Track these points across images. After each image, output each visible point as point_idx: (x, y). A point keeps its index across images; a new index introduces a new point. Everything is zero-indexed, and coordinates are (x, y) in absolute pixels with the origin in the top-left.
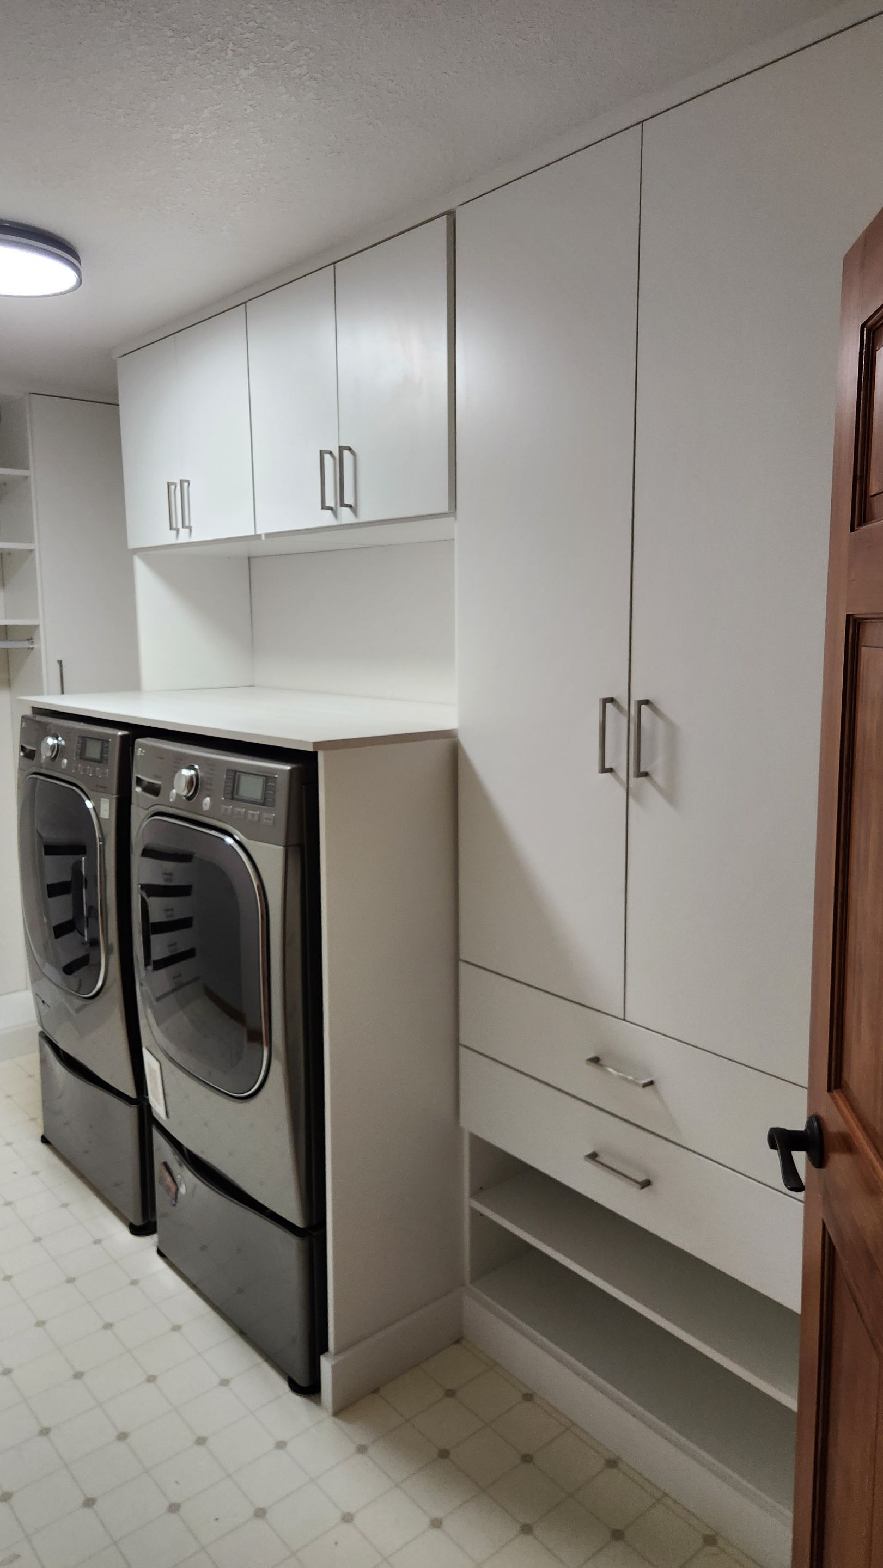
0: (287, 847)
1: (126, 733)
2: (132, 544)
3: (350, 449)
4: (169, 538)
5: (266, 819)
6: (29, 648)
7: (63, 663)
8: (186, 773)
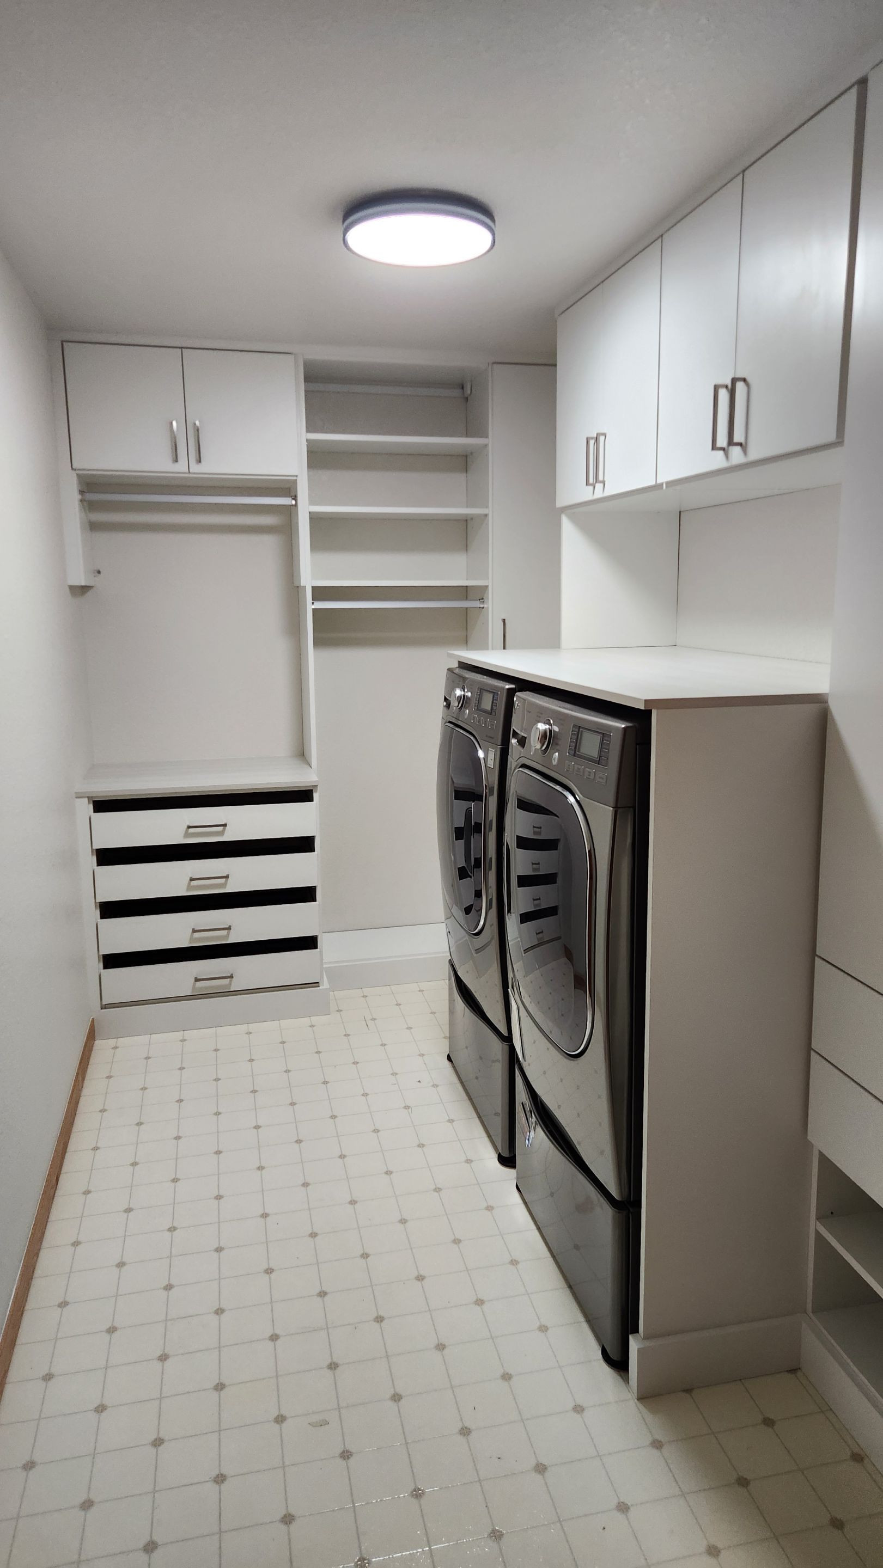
0: (616, 808)
1: (513, 686)
2: (559, 504)
3: (744, 380)
4: (586, 494)
5: (600, 778)
6: (480, 608)
7: (506, 621)
8: (542, 727)
